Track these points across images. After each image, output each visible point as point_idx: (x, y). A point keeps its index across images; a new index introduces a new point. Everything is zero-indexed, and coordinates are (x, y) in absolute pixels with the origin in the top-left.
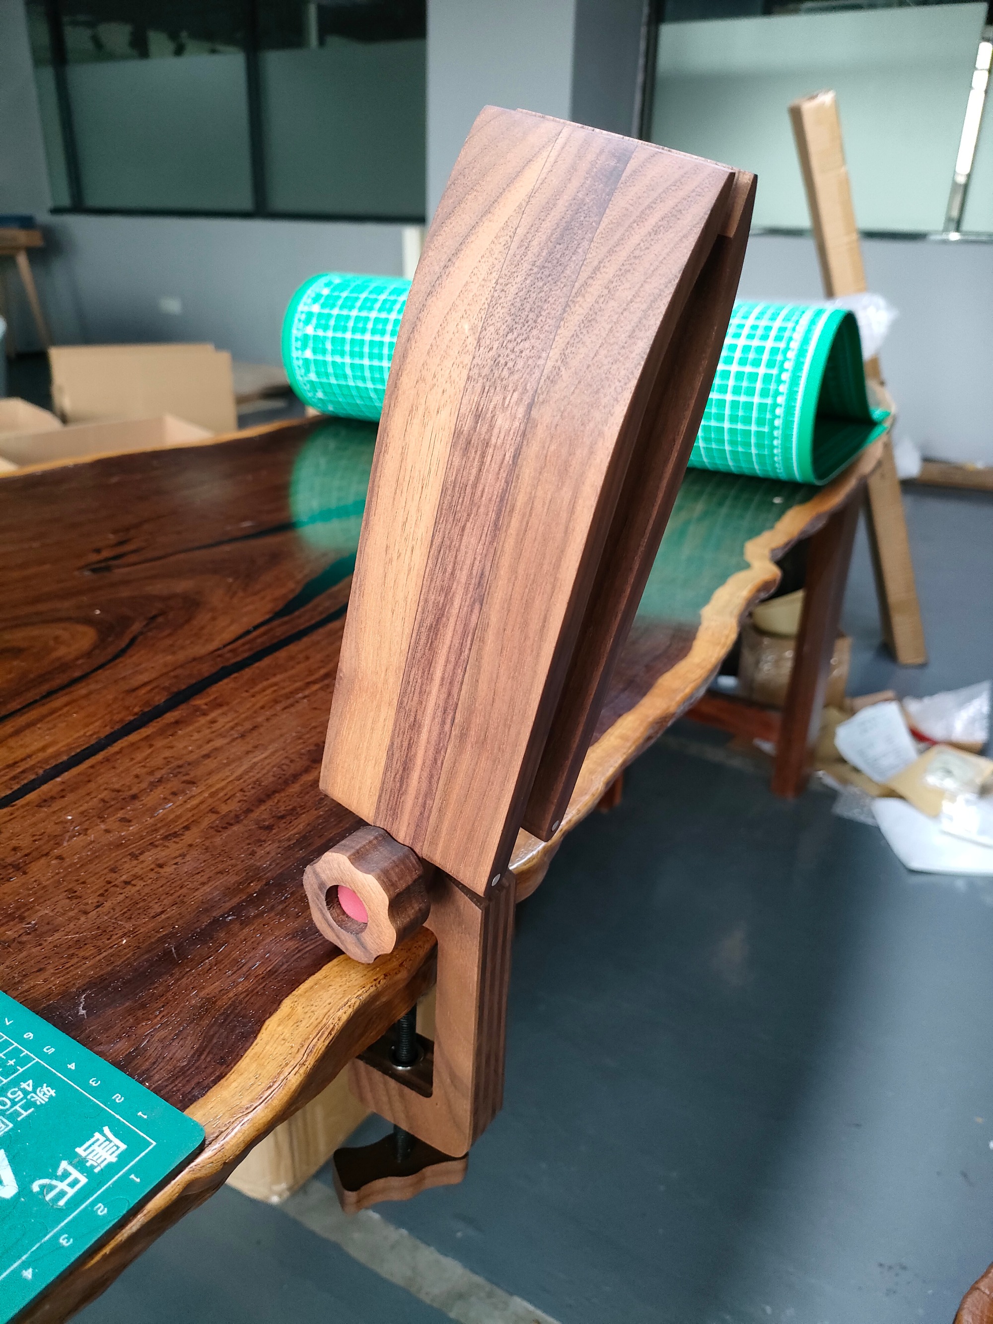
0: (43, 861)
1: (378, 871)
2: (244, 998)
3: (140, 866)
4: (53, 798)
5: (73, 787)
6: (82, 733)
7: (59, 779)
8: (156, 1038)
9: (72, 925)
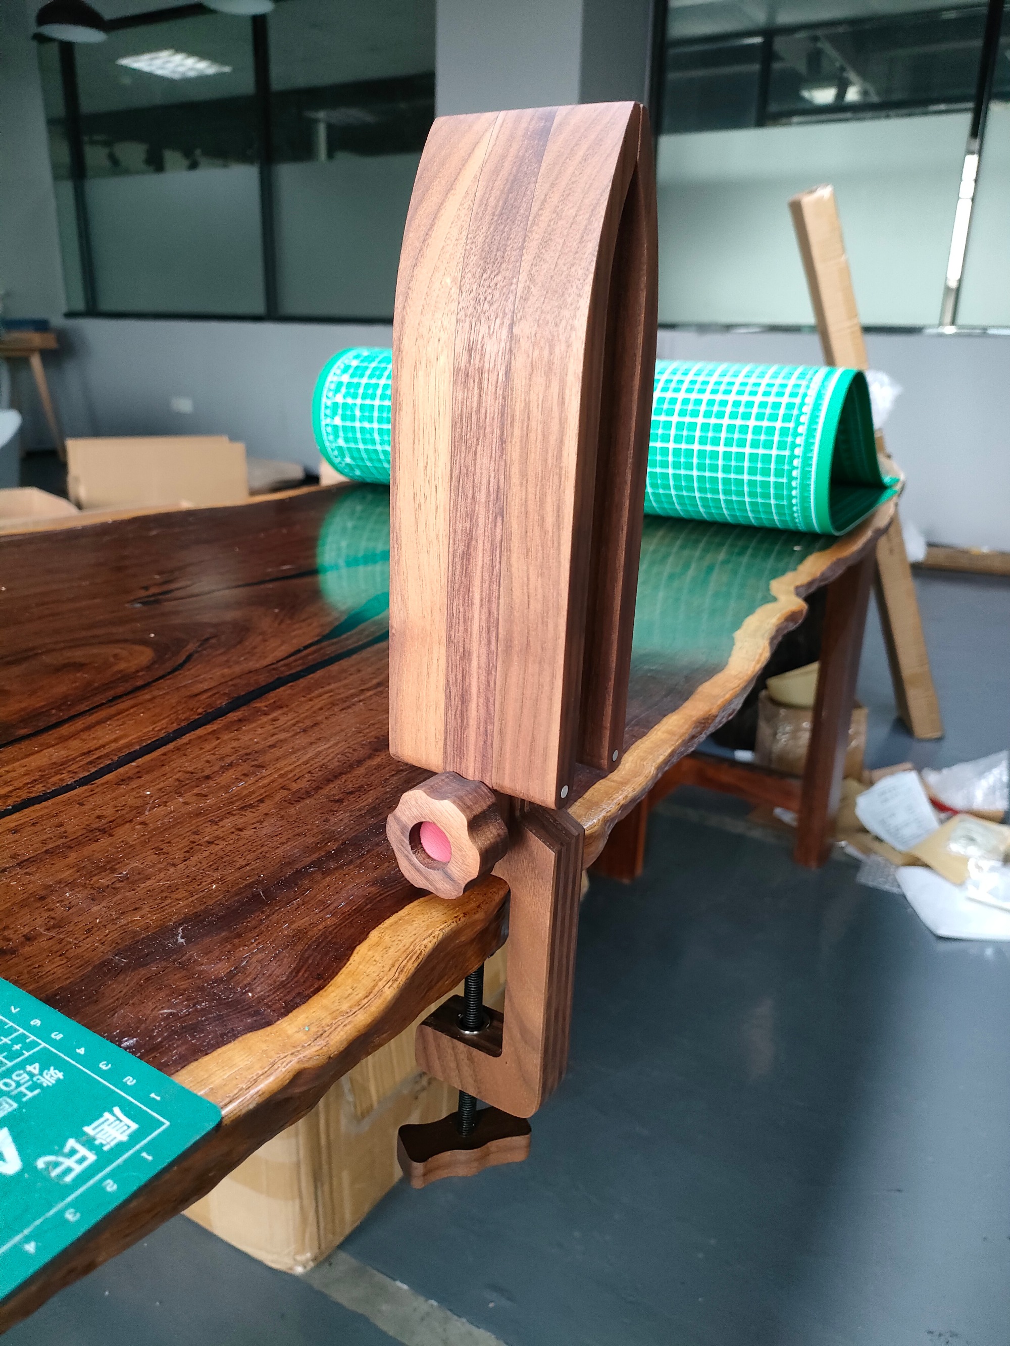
0: (127, 825)
2: (333, 930)
3: (222, 830)
4: (130, 778)
5: (147, 770)
6: (151, 728)
7: (133, 764)
8: (254, 959)
9: (162, 875)
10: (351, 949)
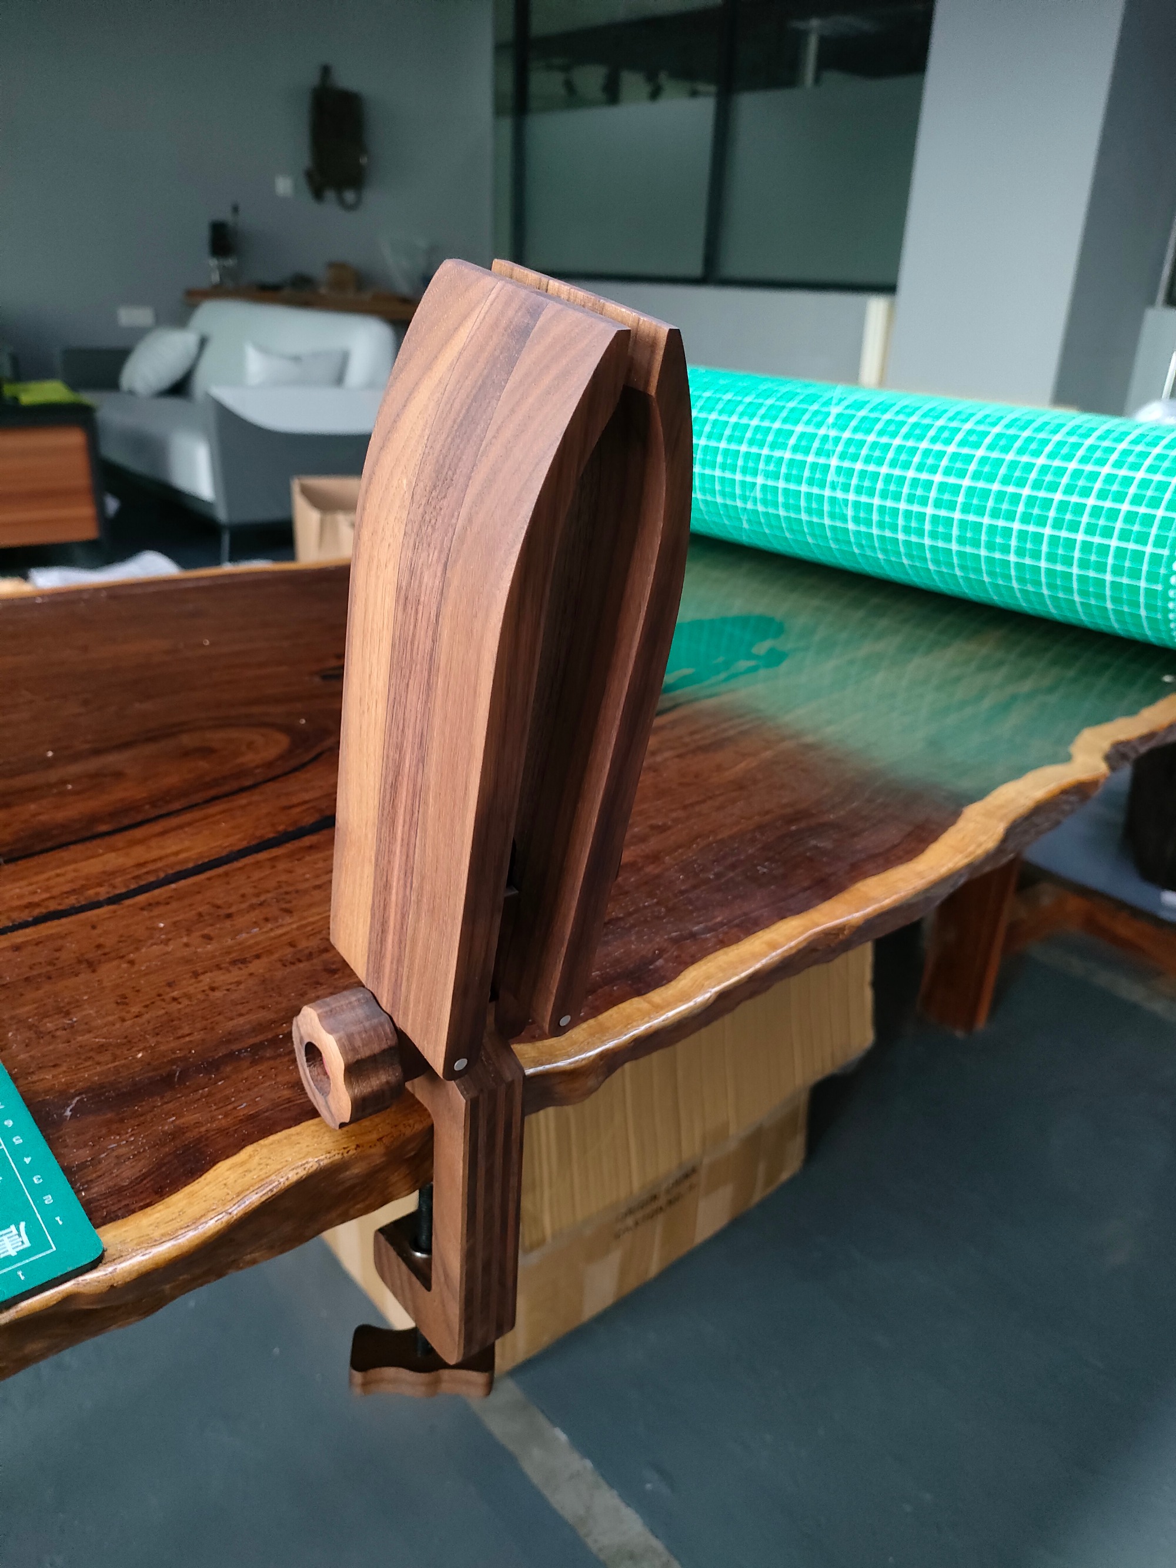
0: (115, 963)
1: (342, 1033)
2: (213, 1135)
3: (196, 985)
4: (158, 904)
5: (179, 896)
6: (219, 843)
7: (173, 886)
8: (115, 1154)
9: (105, 1030)
10: (214, 1163)
